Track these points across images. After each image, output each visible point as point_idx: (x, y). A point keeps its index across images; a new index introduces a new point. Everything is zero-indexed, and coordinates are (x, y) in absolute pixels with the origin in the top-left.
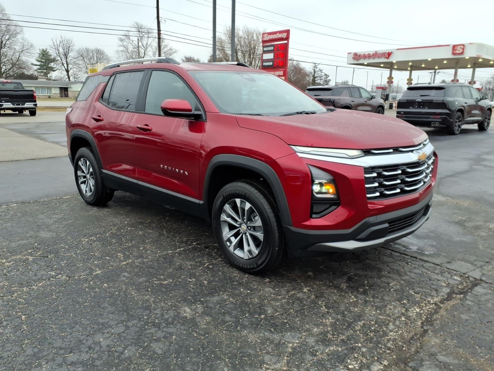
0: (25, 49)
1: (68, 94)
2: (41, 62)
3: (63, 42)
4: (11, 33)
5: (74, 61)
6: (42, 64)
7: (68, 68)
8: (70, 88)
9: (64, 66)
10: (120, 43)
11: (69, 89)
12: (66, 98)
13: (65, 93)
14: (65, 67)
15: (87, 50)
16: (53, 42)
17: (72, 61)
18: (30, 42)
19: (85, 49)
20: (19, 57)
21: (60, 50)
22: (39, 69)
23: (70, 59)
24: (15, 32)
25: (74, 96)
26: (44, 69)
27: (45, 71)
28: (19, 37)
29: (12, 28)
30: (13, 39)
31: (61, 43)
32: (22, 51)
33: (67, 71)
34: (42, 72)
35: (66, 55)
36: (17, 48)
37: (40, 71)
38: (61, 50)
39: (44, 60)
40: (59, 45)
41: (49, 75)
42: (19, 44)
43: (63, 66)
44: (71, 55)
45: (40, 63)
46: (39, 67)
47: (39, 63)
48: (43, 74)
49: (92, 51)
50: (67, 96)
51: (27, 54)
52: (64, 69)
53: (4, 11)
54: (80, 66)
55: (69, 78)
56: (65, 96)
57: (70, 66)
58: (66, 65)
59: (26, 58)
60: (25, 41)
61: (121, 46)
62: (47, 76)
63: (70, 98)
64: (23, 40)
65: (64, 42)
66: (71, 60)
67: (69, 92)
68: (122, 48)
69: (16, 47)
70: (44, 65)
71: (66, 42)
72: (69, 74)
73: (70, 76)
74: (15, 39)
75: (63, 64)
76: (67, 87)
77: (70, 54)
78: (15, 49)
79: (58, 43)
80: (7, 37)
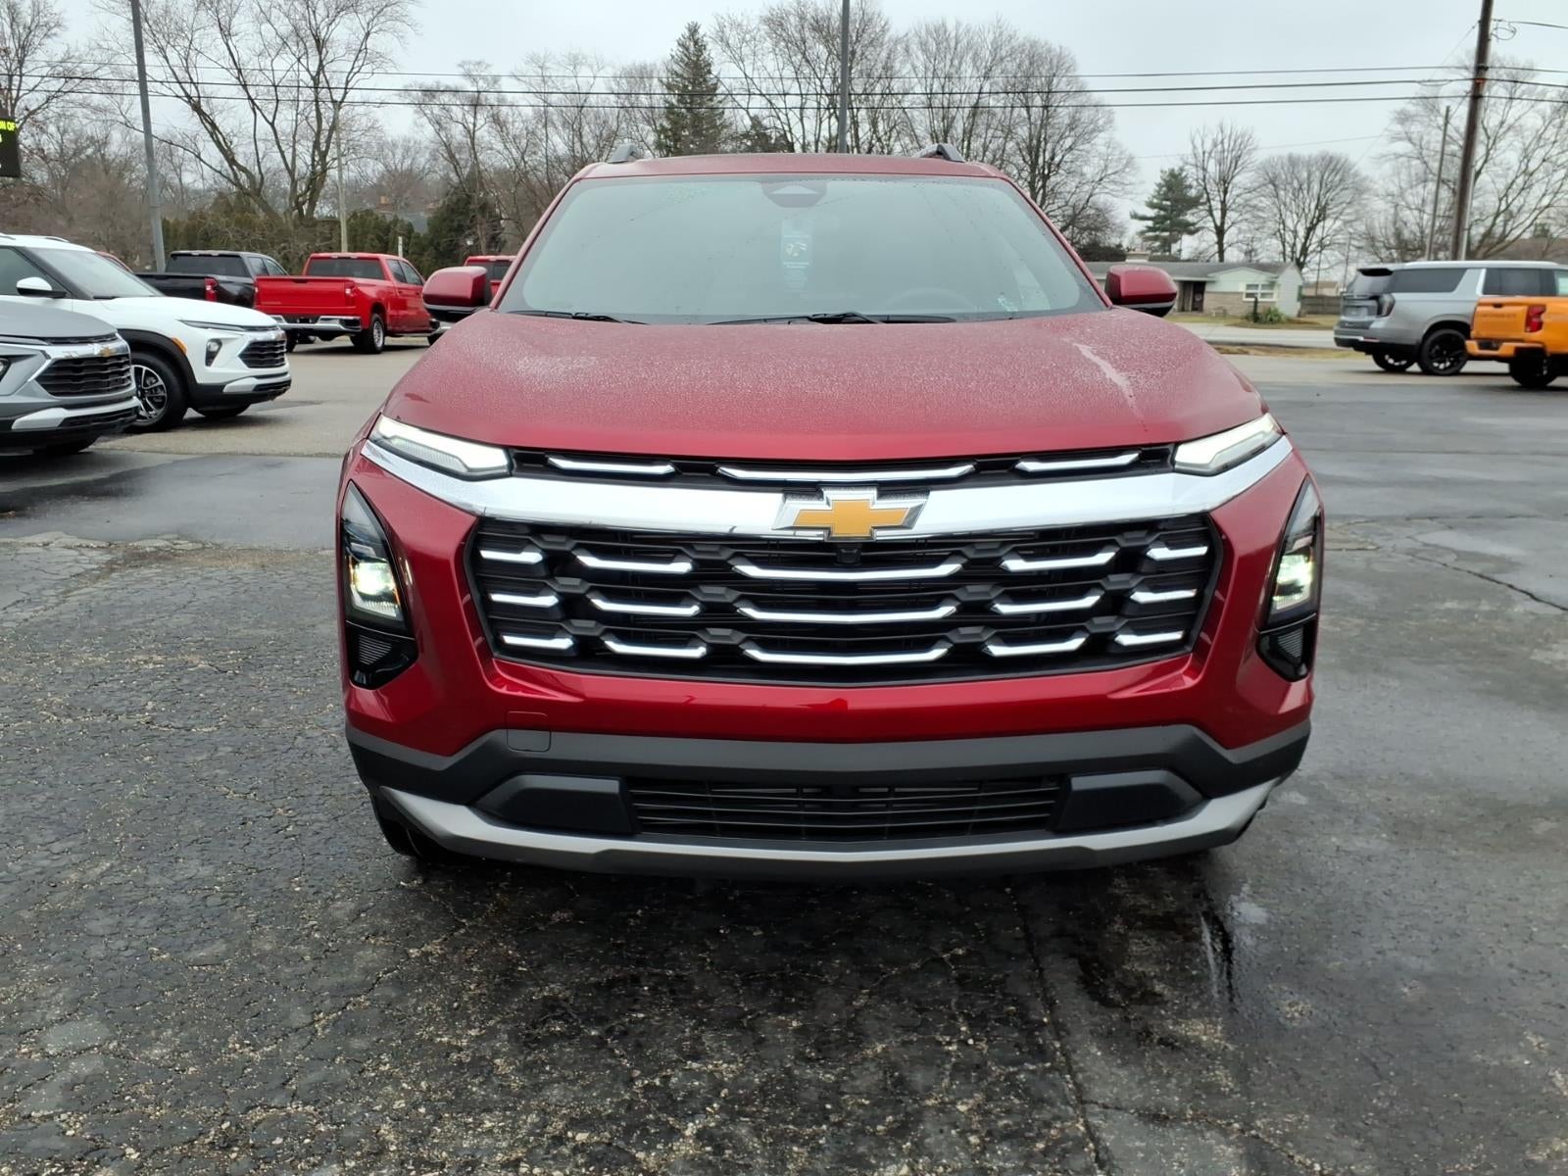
0: (1109, 172)
1: (1202, 301)
2: (1161, 207)
3: (1222, 142)
4: (1079, 130)
5: (1247, 201)
6: (1162, 213)
7: (1223, 223)
8: (1213, 282)
9: (1212, 215)
10: (1398, 128)
11: (1208, 288)
12: (1195, 313)
13: (1194, 300)
14: (1214, 221)
15: (1293, 162)
16: (1195, 147)
17: (1239, 200)
18: (1127, 153)
19: (1286, 161)
20: (1091, 196)
21: (1209, 169)
22: (1150, 229)
23: (1234, 193)
24: (1092, 126)
25: (1220, 308)
26: (1164, 230)
27: (1166, 234)
28: (1100, 140)
29: (1086, 115)
30: (1081, 147)
31: (1215, 145)
32: (1101, 180)
33: (1220, 232)
34: (1156, 238)
35: (1224, 182)
36: (1089, 171)
37: (1151, 234)
38: (1212, 168)
39: (1168, 203)
40: (1210, 153)
41: (1175, 247)
42: (1096, 160)
43: (1210, 218)
44: (1242, 179)
45: (1156, 210)
46: (1150, 223)
47: (1152, 213)
48: (1157, 244)
49: (1309, 164)
50: (1198, 307)
51: (1112, 187)
52: (1212, 225)
53: (1074, 70)
54: (1261, 214)
55: (1221, 252)
56: (1194, 309)
57: (1231, 215)
58: (1217, 214)
59: (1109, 198)
60: (1114, 148)
61: (1400, 139)
62: (1169, 251)
63: (1206, 316)
64: (1108, 147)
65: (1226, 141)
66: (1238, 196)
67: (1206, 296)
68: (1403, 147)
69: (1086, 169)
70: (1165, 218)
71: (1232, 144)
72: (1225, 241)
73: (1225, 246)
74: (1087, 146)
75: (1210, 212)
76: (1203, 279)
77: (1235, 180)
78: (1082, 175)
79: (1208, 146)
80: (1068, 142)
